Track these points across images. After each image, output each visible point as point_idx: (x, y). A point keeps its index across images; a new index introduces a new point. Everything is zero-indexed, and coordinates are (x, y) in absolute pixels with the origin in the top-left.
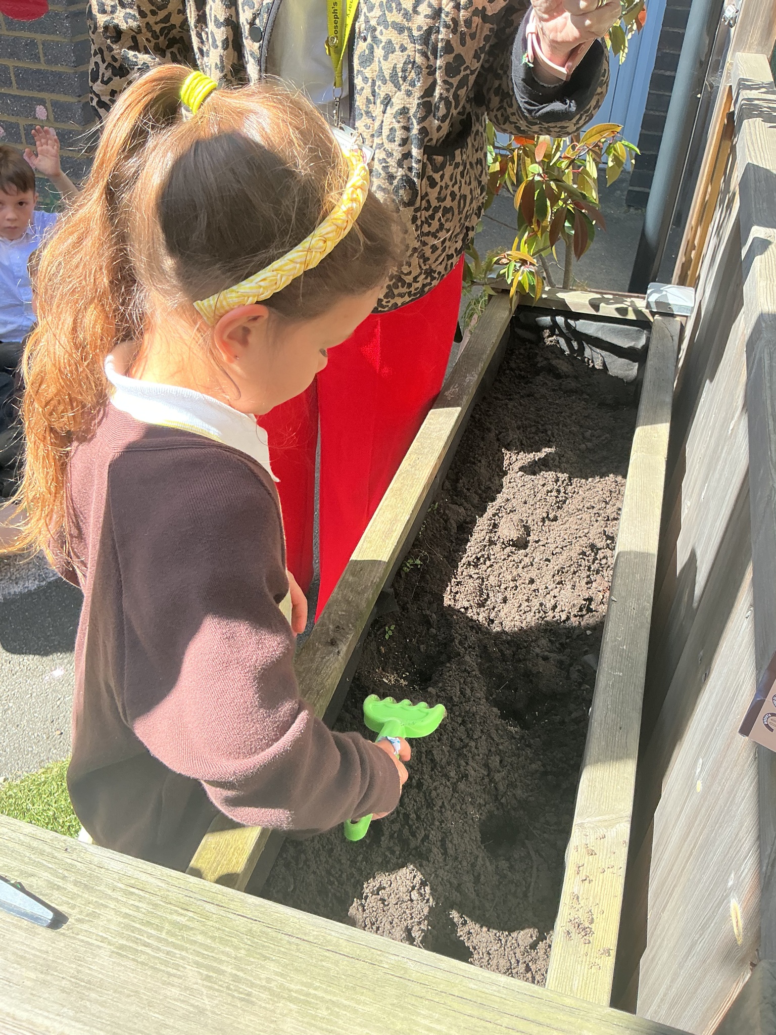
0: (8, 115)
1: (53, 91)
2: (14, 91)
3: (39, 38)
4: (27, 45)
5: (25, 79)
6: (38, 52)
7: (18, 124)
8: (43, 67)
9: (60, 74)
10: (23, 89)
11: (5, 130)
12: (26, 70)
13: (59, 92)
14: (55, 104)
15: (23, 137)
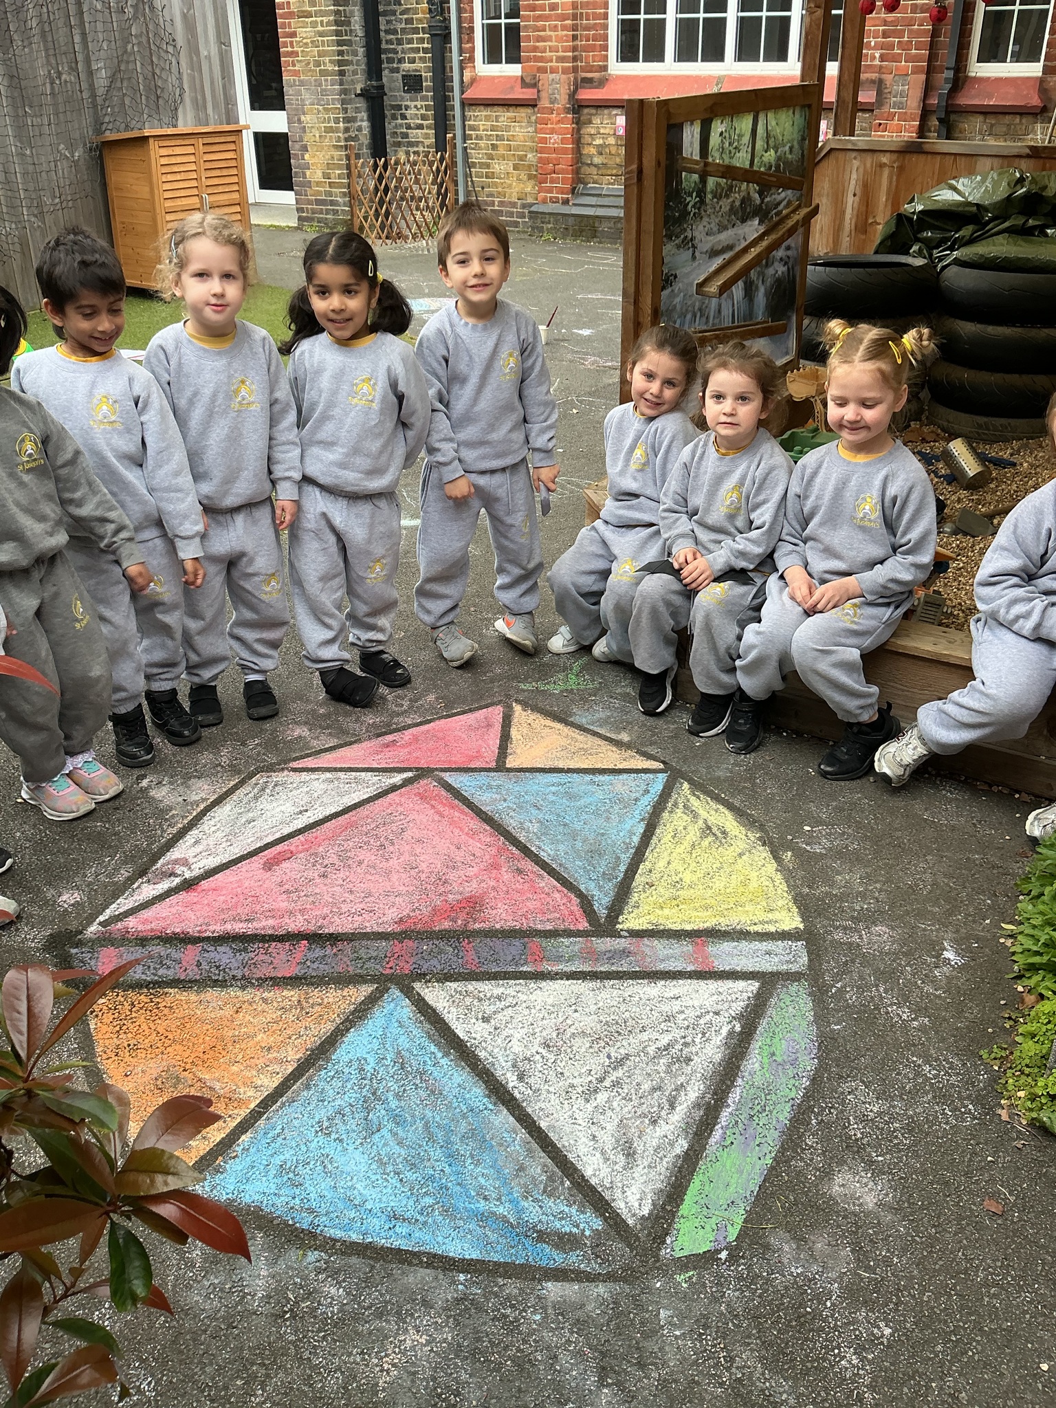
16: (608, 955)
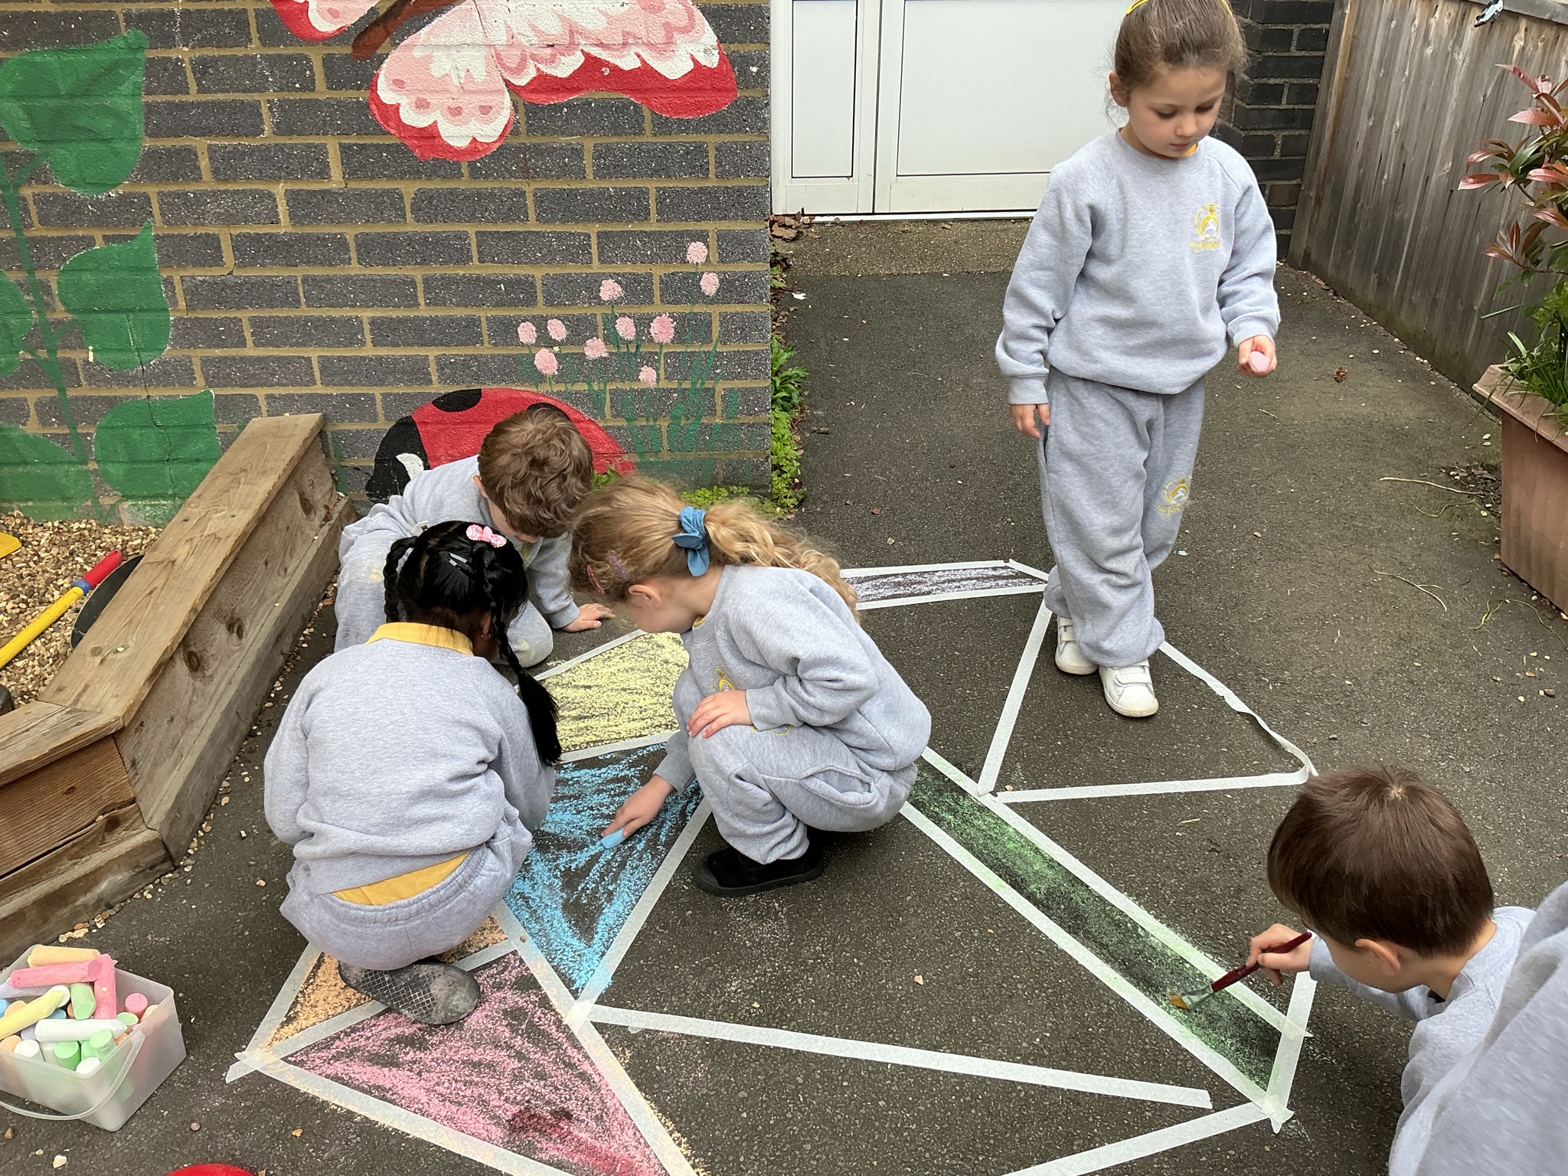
0: (634, 263)
1: (725, 218)
2: (652, 226)
3: (712, 140)
4: (688, 153)
5: (672, 205)
6: (708, 163)
7: (651, 275)
8: (712, 182)
9: (740, 191)
10: (669, 220)
11: (625, 288)
12: (677, 192)
13: (735, 218)
14: (721, 237)
15: (657, 293)
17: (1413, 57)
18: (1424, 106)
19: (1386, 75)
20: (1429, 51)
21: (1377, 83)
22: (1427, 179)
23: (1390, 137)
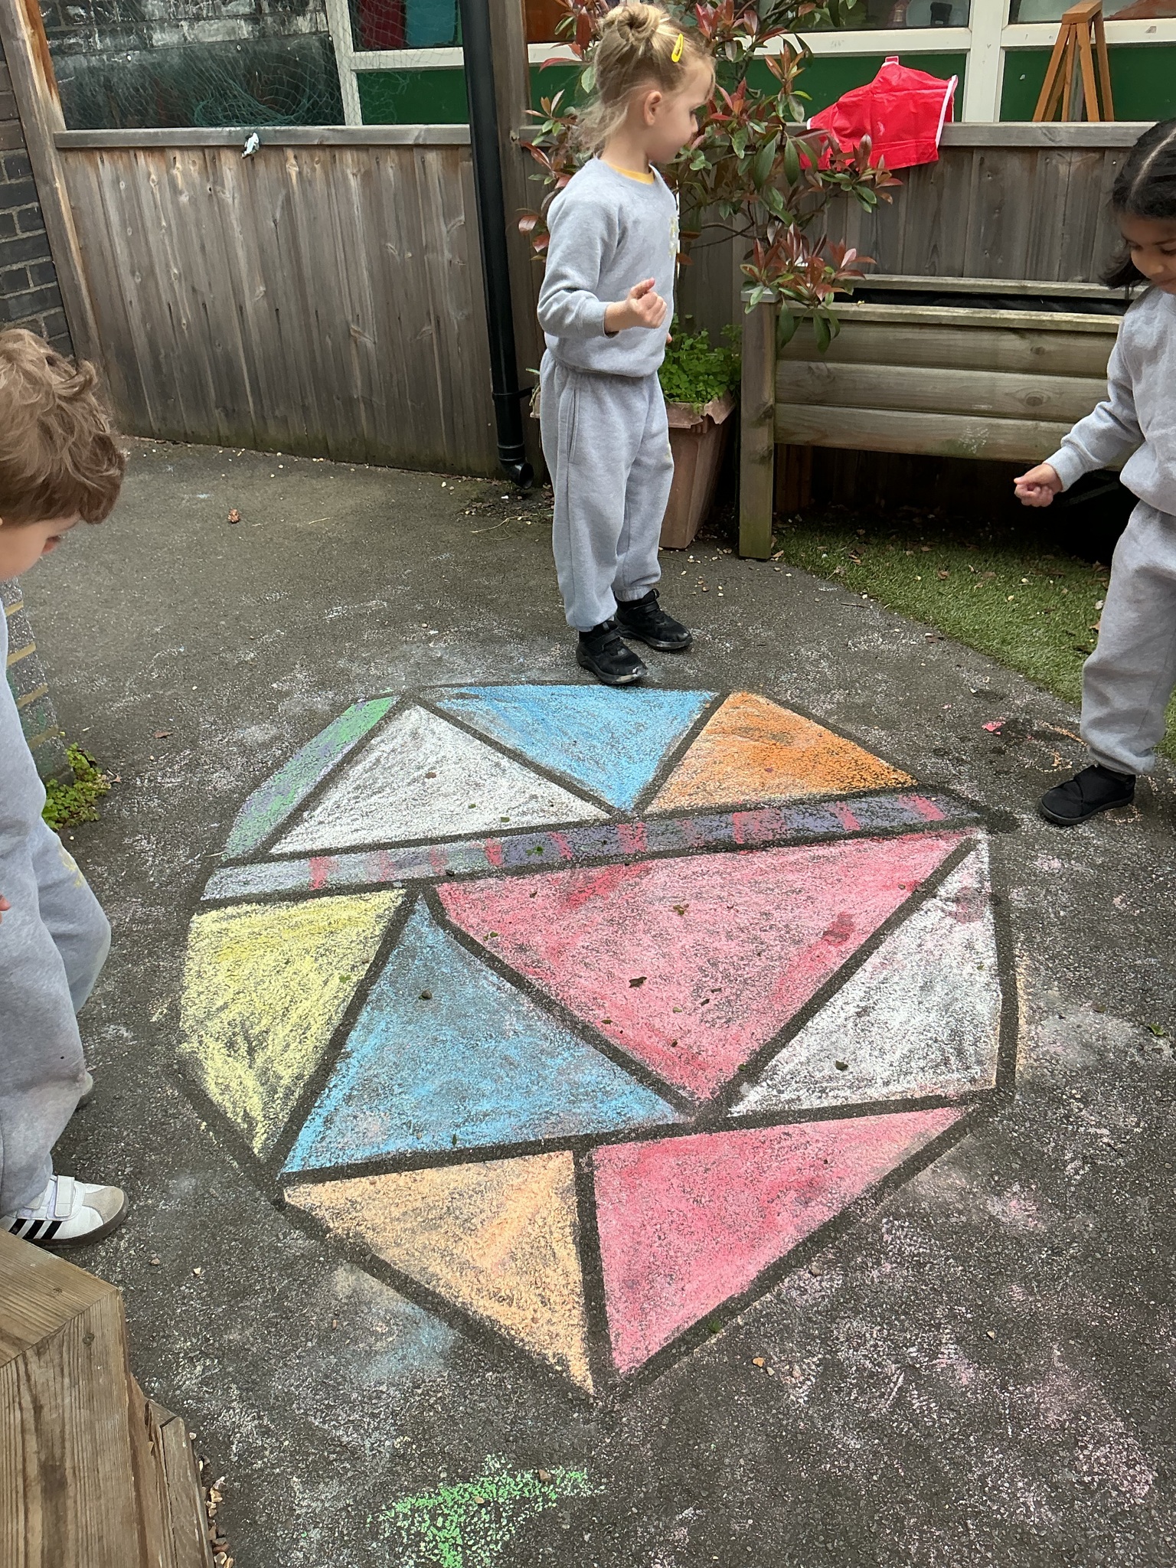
16: (418, 861)
17: (165, 209)
18: (203, 247)
19: (135, 231)
20: (184, 199)
21: (129, 242)
22: (241, 309)
23: (171, 285)
